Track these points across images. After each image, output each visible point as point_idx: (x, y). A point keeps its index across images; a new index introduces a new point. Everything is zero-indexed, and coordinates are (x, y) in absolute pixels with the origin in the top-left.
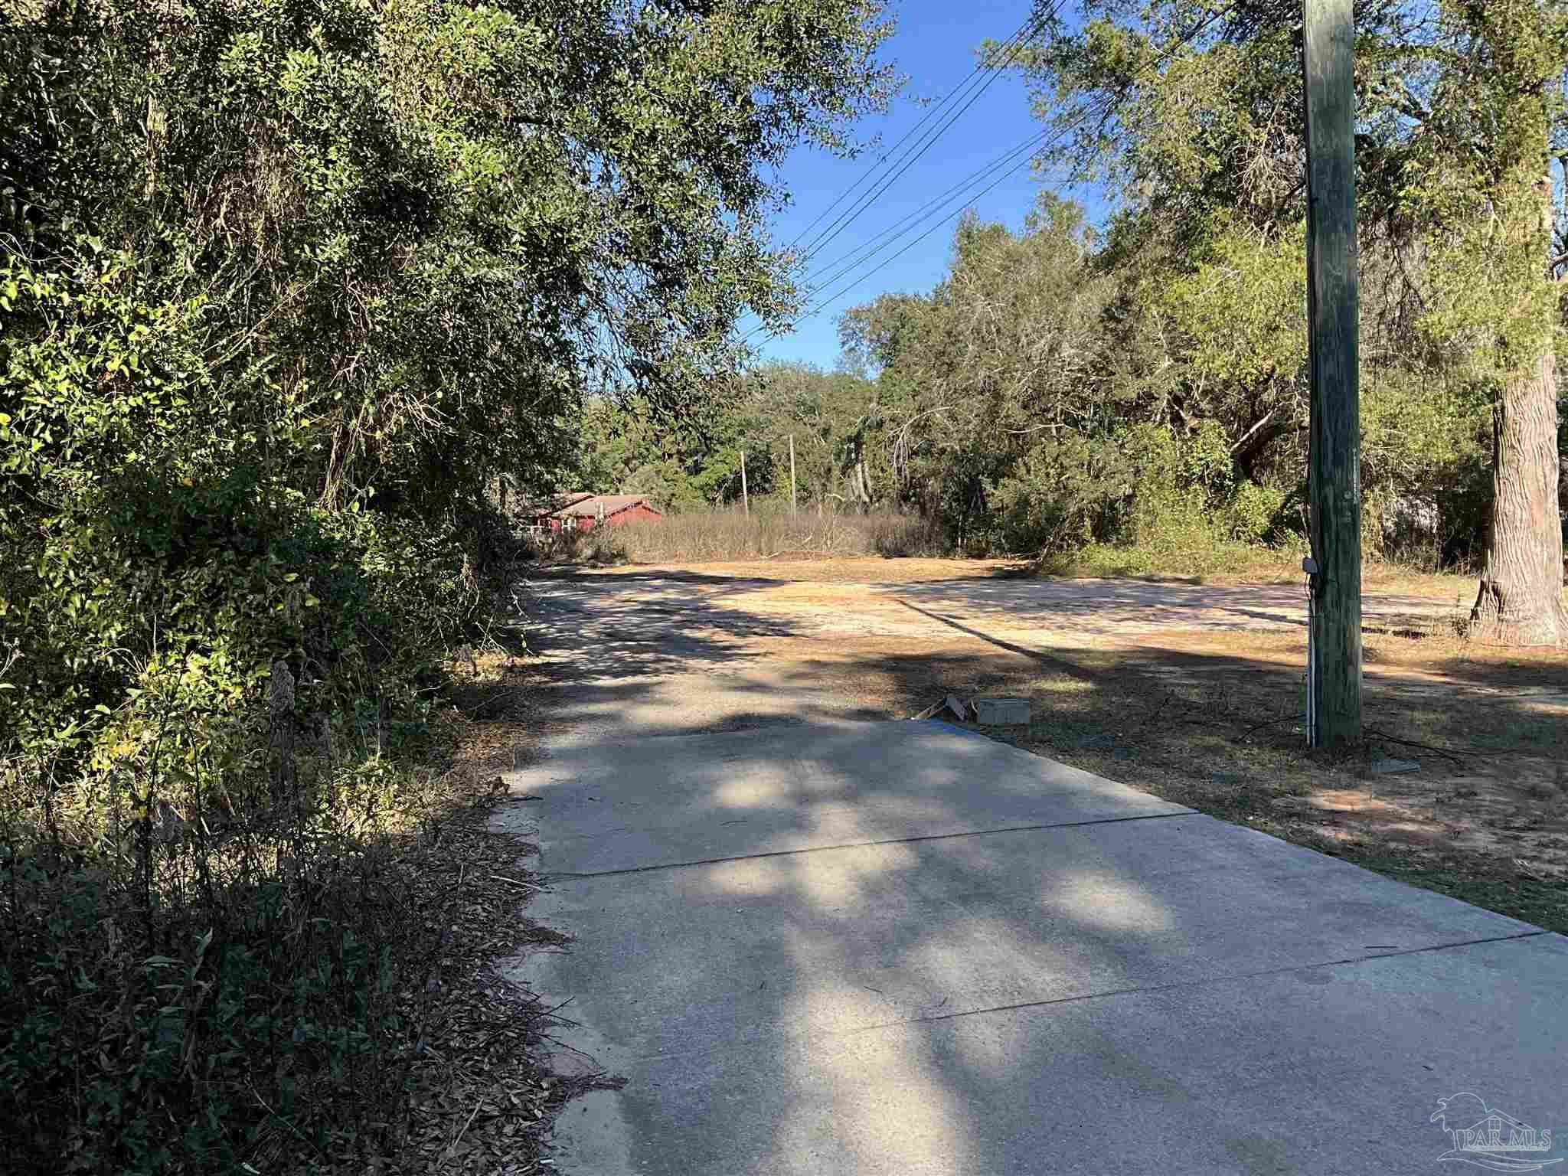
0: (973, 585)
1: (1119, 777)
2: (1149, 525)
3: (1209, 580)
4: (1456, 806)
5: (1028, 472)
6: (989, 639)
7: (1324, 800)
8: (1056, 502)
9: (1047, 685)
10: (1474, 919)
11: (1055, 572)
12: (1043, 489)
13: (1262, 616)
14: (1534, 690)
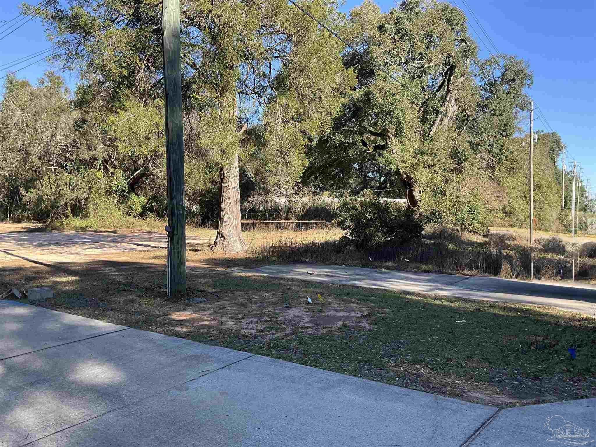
0: (16, 235)
1: (96, 317)
2: (95, 210)
3: (120, 232)
4: (221, 313)
5: (42, 186)
6: (27, 260)
7: (176, 316)
8: (55, 199)
9: (58, 279)
10: (232, 354)
11: (55, 229)
12: (49, 194)
13: (142, 245)
14: (236, 268)
